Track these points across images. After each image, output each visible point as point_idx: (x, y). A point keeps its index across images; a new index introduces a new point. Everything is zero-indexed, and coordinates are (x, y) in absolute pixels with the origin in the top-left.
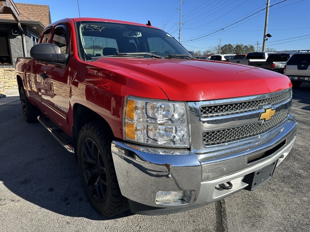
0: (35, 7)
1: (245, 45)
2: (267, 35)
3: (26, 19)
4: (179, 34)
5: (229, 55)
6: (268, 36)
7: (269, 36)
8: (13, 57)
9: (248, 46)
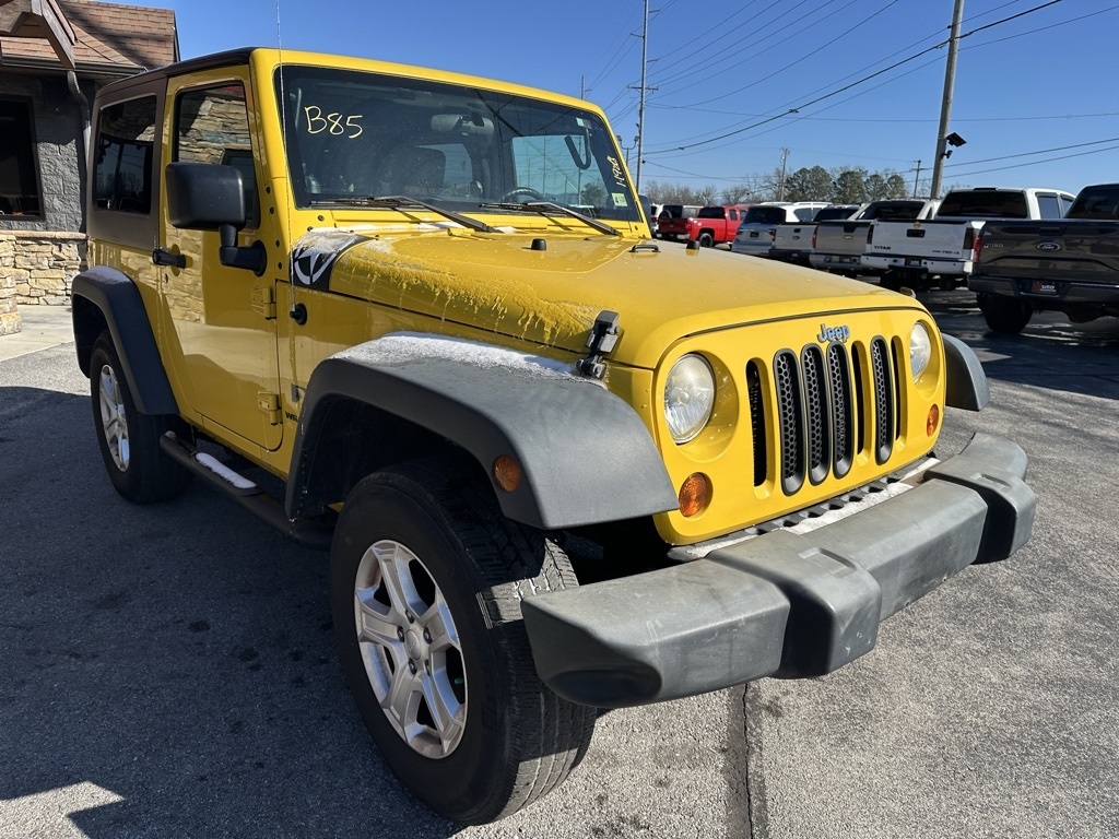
0: (123, 15)
1: (871, 172)
2: (948, 138)
3: (95, 59)
4: (639, 126)
5: (812, 205)
6: (951, 143)
7: (956, 140)
8: (45, 190)
9: (884, 177)
